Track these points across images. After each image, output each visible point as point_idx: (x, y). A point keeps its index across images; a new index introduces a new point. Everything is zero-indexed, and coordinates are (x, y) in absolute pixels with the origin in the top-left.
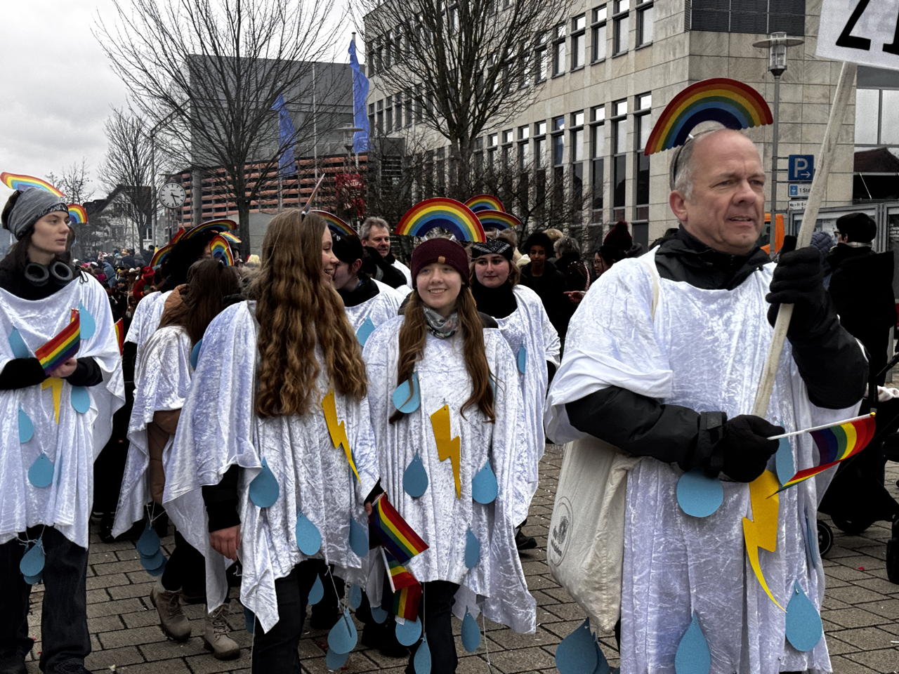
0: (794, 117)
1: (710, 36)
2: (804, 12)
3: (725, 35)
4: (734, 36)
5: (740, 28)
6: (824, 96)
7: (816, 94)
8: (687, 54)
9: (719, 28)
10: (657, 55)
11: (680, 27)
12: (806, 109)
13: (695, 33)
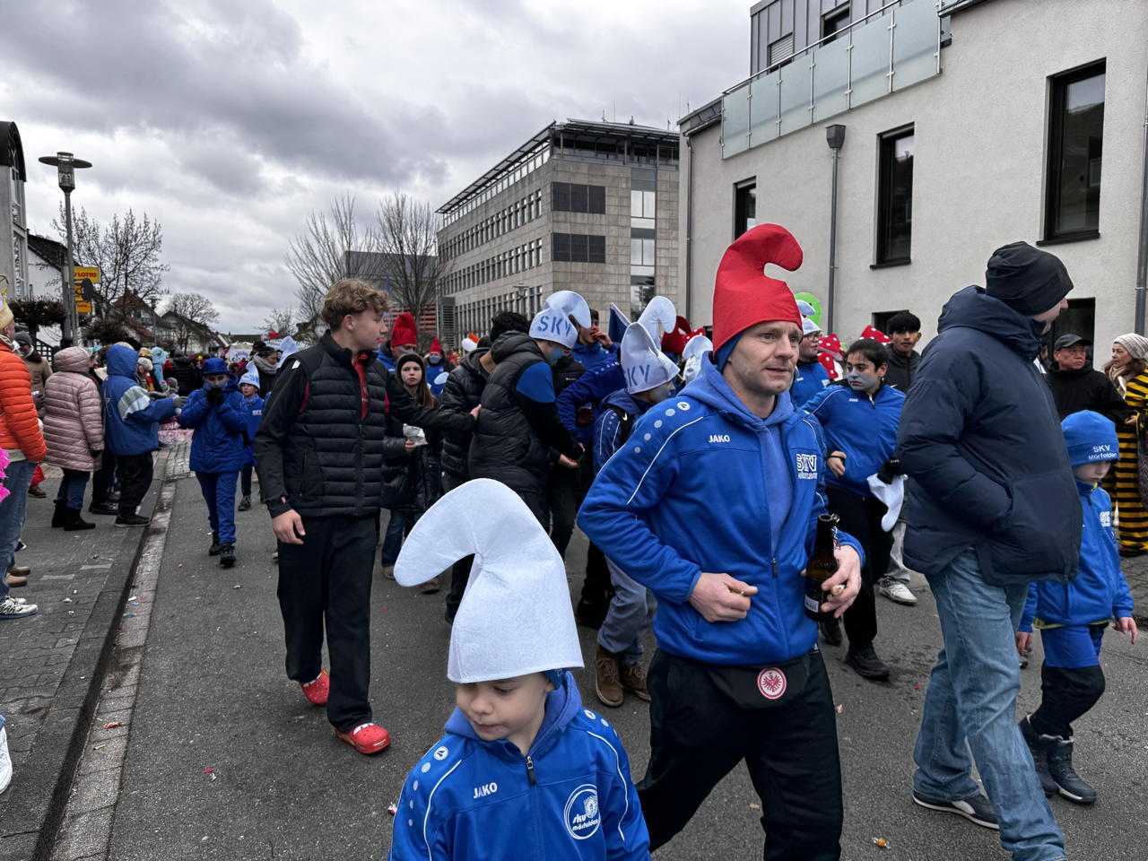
0: (602, 298)
1: (562, 263)
2: (604, 253)
3: (569, 263)
4: (573, 263)
5: (575, 259)
6: (615, 289)
7: (612, 288)
8: (551, 270)
9: (566, 259)
10: (543, 270)
11: (550, 259)
12: (607, 295)
13: (555, 262)
